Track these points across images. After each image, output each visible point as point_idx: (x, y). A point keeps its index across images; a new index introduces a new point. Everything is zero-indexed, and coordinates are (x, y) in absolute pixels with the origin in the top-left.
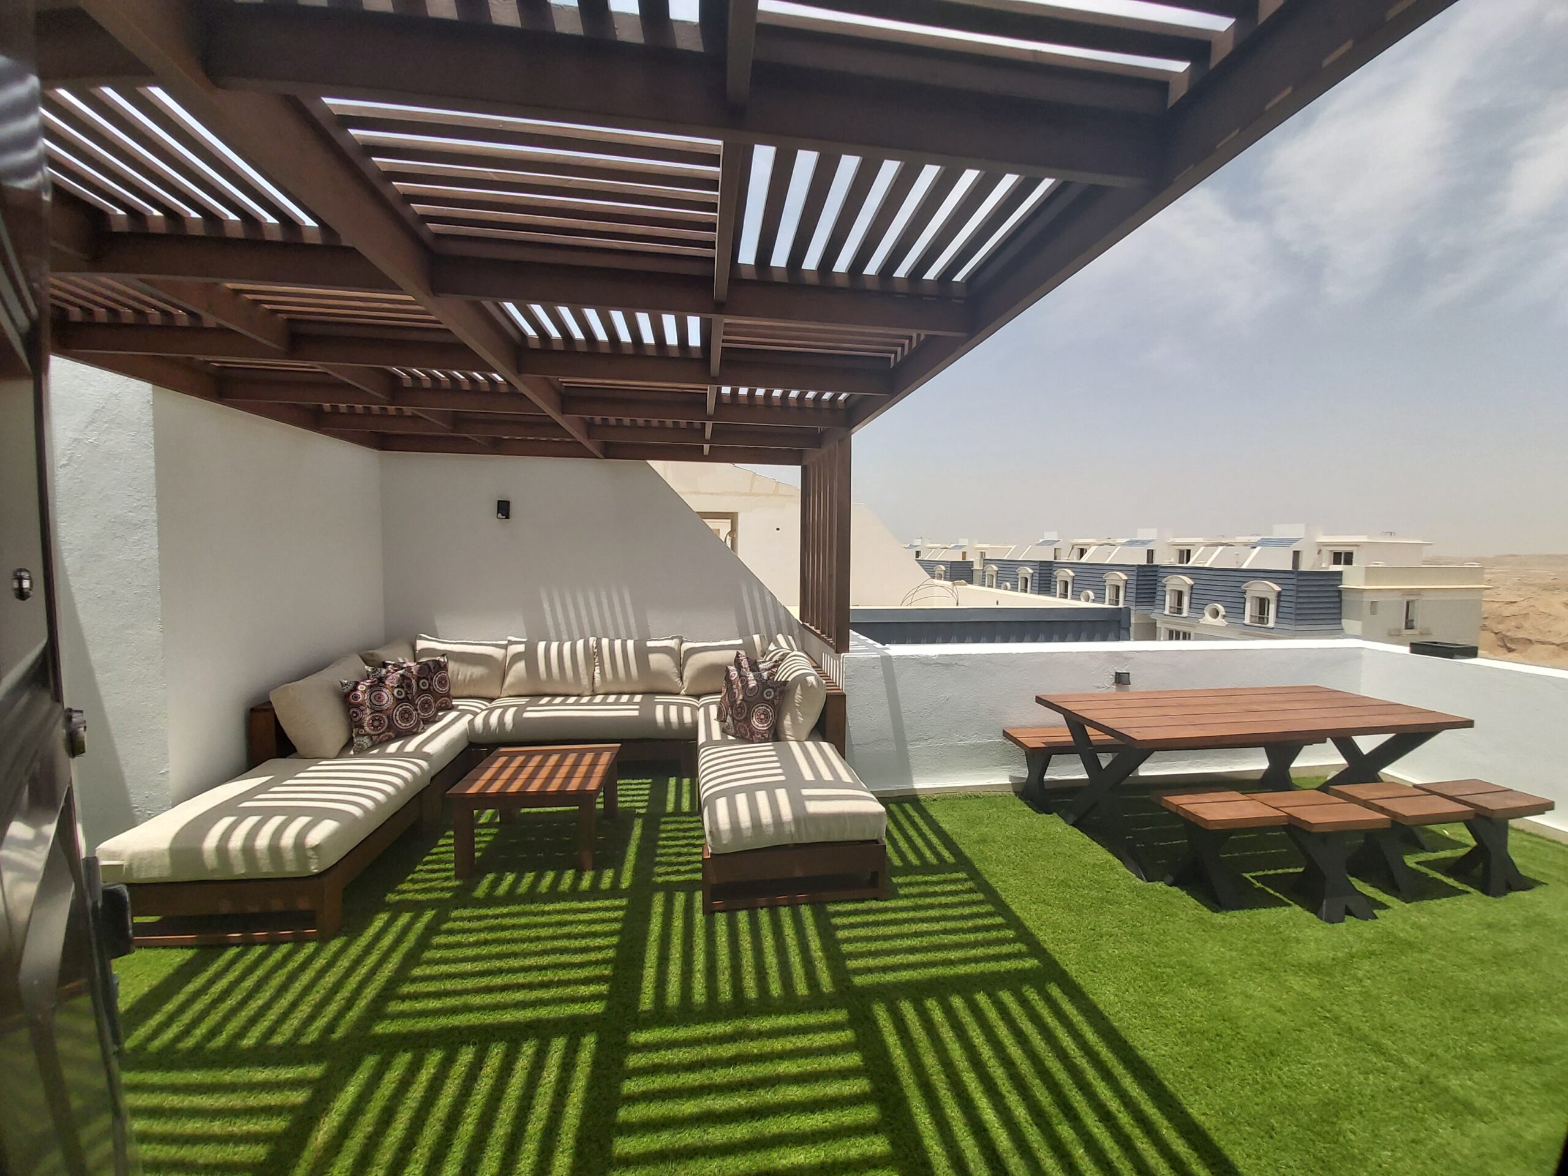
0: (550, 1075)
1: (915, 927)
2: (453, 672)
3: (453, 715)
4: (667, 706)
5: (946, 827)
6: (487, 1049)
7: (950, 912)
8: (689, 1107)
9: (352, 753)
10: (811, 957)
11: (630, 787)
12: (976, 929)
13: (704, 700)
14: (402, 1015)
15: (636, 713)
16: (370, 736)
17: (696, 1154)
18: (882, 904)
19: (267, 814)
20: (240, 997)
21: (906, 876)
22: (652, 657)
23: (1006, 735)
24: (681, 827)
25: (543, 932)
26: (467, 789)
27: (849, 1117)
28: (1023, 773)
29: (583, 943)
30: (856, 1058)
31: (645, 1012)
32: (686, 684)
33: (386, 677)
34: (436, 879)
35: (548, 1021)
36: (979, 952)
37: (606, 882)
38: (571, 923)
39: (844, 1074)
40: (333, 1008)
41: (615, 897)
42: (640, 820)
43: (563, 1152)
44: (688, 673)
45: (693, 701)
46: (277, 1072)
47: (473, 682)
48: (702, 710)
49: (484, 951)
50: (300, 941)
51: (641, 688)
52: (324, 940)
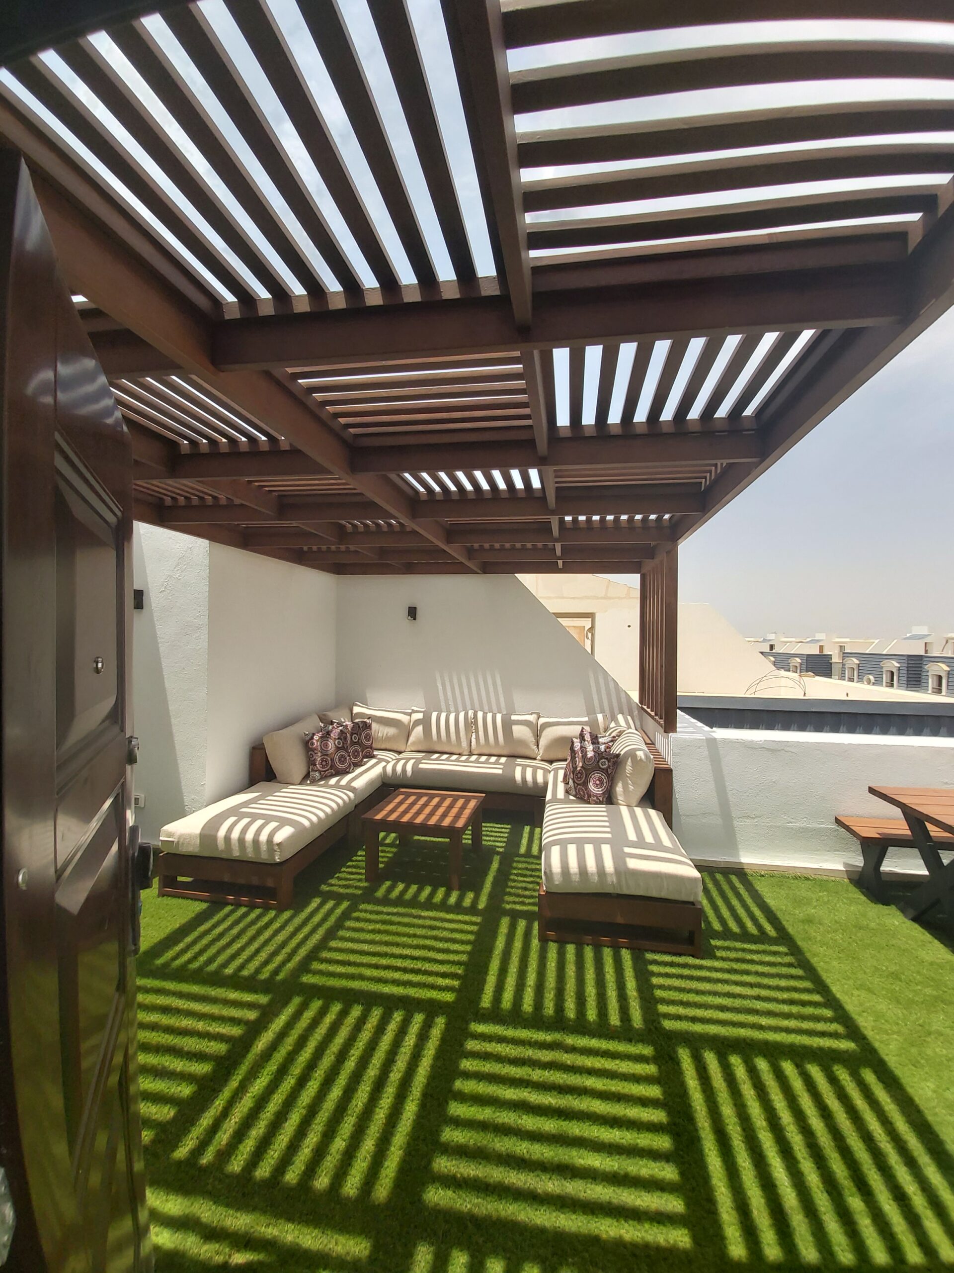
0: (410, 1040)
1: (727, 988)
2: (375, 731)
3: (373, 761)
4: (524, 768)
5: (771, 902)
6: (370, 1011)
7: (766, 981)
8: (510, 1094)
9: (309, 782)
10: (626, 994)
11: (494, 829)
12: (792, 1002)
13: (556, 765)
14: (321, 973)
15: (500, 772)
16: (320, 772)
17: (511, 1133)
18: (698, 962)
19: (254, 817)
20: (228, 940)
21: (725, 940)
22: (515, 728)
23: (838, 821)
24: (530, 867)
25: (419, 932)
26: (375, 816)
27: (645, 1140)
28: (859, 861)
29: (446, 945)
30: (657, 1091)
31: (484, 1008)
32: (541, 751)
33: (331, 731)
34: (354, 879)
35: (414, 999)
36: (792, 1024)
37: (467, 902)
38: (439, 928)
39: (644, 1102)
40: (279, 959)
41: (473, 914)
42: (499, 857)
43: (412, 1101)
44: (543, 742)
45: (546, 765)
46: (242, 995)
47: (388, 739)
48: (552, 773)
49: (378, 937)
50: (267, 908)
51: (505, 752)
52: (280, 910)
